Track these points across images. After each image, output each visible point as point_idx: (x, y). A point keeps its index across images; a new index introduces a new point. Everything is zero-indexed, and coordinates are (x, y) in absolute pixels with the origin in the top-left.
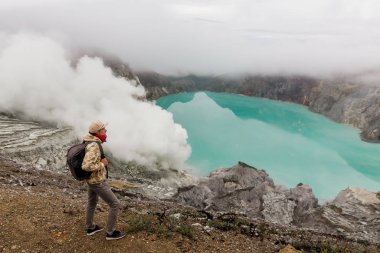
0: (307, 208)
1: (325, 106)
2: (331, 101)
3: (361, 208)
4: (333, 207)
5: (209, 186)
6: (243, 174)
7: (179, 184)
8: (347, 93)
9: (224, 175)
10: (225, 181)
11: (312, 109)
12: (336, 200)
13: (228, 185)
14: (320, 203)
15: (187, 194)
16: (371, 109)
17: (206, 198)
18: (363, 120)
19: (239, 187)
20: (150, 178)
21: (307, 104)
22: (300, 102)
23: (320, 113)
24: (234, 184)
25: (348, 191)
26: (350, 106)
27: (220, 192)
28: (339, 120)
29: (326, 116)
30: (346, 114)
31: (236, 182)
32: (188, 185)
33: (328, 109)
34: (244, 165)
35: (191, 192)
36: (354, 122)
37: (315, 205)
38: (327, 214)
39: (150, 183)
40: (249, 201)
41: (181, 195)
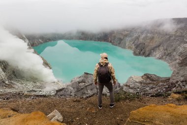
0: (116, 88)
1: (118, 42)
2: (121, 40)
3: (137, 84)
4: (126, 85)
5: (72, 87)
6: (87, 78)
7: (57, 89)
8: (126, 36)
9: (78, 80)
10: (79, 83)
11: (113, 44)
12: (127, 82)
13: (81, 84)
14: (121, 85)
15: (61, 93)
16: (136, 42)
17: (71, 93)
18: (134, 47)
19: (86, 85)
20: (40, 88)
21: (111, 42)
22: (108, 41)
23: (116, 45)
24: (83, 84)
25: (131, 77)
26: (128, 41)
27: (78, 89)
28: (124, 47)
29: (119, 46)
30: (127, 44)
31: (84, 82)
32: (61, 88)
33: (119, 43)
34: (87, 74)
35: (63, 91)
36: (130, 48)
37: (119, 86)
38: (125, 89)
39: (41, 91)
40: (92, 90)
41: (58, 94)
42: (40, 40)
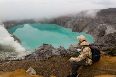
0: (63, 52)
1: (63, 24)
2: (64, 23)
3: (75, 49)
4: (69, 50)
5: (35, 53)
6: (45, 47)
7: (25, 55)
8: (68, 20)
9: (39, 49)
10: (40, 50)
11: (60, 25)
12: (69, 48)
13: (41, 51)
14: (66, 50)
15: (29, 57)
16: (73, 24)
17: (35, 57)
18: (72, 27)
19: (45, 51)
20: (14, 56)
21: (59, 24)
22: (57, 24)
23: (62, 26)
24: (43, 51)
25: (72, 45)
26: (69, 23)
27: (39, 54)
28: (67, 27)
29: (64, 27)
30: (68, 25)
31: (43, 50)
32: (28, 54)
33: (64, 25)
34: (45, 44)
35: (30, 56)
36: (70, 27)
37: (65, 51)
38: (68, 52)
39: (15, 57)
40: (48, 54)
41: (27, 58)
42: (12, 24)
